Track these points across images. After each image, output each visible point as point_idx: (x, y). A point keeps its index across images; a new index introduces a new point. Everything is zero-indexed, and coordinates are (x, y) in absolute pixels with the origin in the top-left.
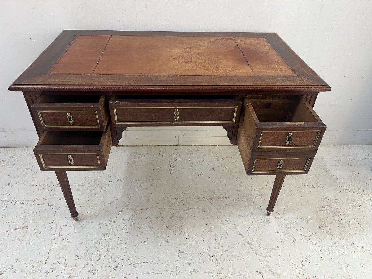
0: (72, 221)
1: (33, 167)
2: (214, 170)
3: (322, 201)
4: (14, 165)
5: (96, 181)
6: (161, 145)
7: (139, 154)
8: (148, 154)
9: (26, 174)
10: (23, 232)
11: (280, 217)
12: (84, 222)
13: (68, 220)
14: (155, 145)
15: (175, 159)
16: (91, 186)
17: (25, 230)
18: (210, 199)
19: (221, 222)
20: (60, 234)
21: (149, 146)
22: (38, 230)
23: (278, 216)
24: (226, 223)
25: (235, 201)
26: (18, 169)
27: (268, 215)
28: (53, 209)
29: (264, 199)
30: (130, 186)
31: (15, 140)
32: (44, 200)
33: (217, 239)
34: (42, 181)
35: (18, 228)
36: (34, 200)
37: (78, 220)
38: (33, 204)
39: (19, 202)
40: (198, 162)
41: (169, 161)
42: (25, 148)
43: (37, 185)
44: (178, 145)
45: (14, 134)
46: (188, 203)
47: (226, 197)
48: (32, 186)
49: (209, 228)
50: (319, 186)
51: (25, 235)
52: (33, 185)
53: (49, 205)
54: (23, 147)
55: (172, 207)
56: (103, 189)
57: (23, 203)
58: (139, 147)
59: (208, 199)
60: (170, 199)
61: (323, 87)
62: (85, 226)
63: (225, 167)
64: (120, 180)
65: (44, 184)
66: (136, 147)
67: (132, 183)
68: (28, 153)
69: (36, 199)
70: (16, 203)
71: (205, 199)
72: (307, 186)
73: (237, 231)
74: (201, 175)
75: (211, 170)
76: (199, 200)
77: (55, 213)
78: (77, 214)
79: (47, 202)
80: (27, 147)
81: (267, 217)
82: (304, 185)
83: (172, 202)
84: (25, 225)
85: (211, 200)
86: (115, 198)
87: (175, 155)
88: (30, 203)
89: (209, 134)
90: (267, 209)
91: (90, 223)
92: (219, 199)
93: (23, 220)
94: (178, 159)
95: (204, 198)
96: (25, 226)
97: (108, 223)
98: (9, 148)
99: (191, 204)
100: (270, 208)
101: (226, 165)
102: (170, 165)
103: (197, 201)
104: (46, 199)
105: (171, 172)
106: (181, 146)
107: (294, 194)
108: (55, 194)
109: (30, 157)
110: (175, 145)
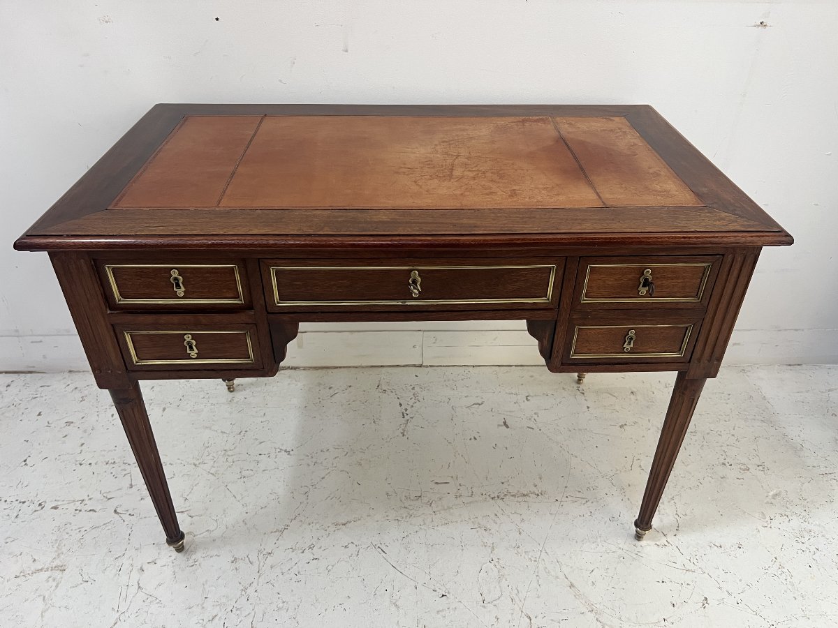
0: (170, 551)
1: (83, 420)
2: (507, 427)
3: (767, 503)
4: (39, 414)
5: (230, 453)
6: (382, 366)
7: (330, 388)
8: (350, 386)
9: (66, 436)
10: (54, 580)
11: (666, 543)
12: (198, 555)
13: (160, 549)
14: (367, 367)
15: (413, 400)
16: (216, 465)
17: (57, 574)
18: (498, 497)
19: (526, 556)
20: (141, 585)
21: (354, 367)
22: (88, 574)
23: (663, 541)
24: (538, 558)
25: (558, 502)
26: (47, 424)
27: (639, 537)
28: (126, 523)
29: (627, 497)
30: (309, 465)
31: (44, 357)
32: (105, 499)
33: (517, 599)
34: (103, 453)
35: (41, 570)
36: (83, 501)
37: (184, 551)
38: (80, 511)
39: (48, 506)
40: (468, 407)
41: (401, 405)
42: (67, 374)
43: (90, 464)
44: (421, 366)
45: (41, 342)
46: (446, 508)
47: (537, 492)
48: (79, 466)
49: (496, 570)
50: (758, 466)
51: (57, 586)
52: (81, 464)
53: (115, 511)
54: (61, 372)
55: (407, 516)
56: (244, 473)
57: (55, 508)
58: (330, 371)
59: (492, 498)
60: (403, 498)
61: (775, 236)
62: (200, 564)
63: (532, 419)
64: (286, 451)
65: (107, 460)
66: (324, 371)
67: (312, 457)
68: (72, 386)
69: (87, 498)
70: (40, 507)
71: (487, 497)
72: (731, 465)
73: (564, 577)
74: (475, 439)
75: (499, 425)
76: (471, 499)
77: (129, 531)
78: (182, 536)
79: (112, 505)
80: (70, 371)
81: (637, 542)
82: (724, 464)
83: (407, 505)
84: (57, 562)
85: (499, 501)
86: (273, 497)
87: (413, 389)
88: (72, 507)
89: (495, 340)
90: (636, 524)
91: (211, 557)
92: (521, 499)
93: (56, 549)
94: (420, 399)
95: (484, 497)
96: (60, 564)
97: (253, 557)
98: (29, 375)
99: (452, 511)
100: (644, 522)
101: (535, 414)
102: (403, 415)
103: (468, 503)
104: (109, 497)
105: (404, 430)
106: (427, 367)
107: (699, 484)
108: (131, 486)
109: (78, 395)
110: (415, 366)
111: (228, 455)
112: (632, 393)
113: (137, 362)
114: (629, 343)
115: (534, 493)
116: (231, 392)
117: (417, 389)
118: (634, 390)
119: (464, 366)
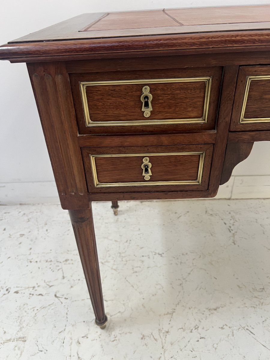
0: (97, 329)
1: (30, 234)
4: (5, 230)
5: (123, 255)
7: (176, 213)
8: (188, 212)
9: (21, 243)
10: (19, 349)
12: (116, 332)
13: (88, 325)
15: (232, 221)
16: (115, 263)
17: (20, 344)
20: (80, 356)
22: (42, 344)
26: (9, 236)
28: (63, 304)
30: (177, 264)
31: (6, 196)
32: (48, 287)
34: (44, 255)
35: (10, 340)
36: (34, 287)
37: (106, 328)
38: (33, 295)
39: (12, 291)
41: (225, 224)
42: (19, 206)
43: (36, 262)
44: (229, 199)
45: (4, 186)
48: (29, 263)
51: (21, 355)
52: (31, 262)
53: (56, 296)
54: (16, 205)
56: (135, 269)
57: (17, 292)
60: (251, 290)
62: (119, 340)
64: (159, 254)
65: (46, 259)
67: (178, 259)
68: (22, 213)
69: (36, 286)
70: (7, 292)
77: (66, 311)
78: (106, 319)
79: (53, 290)
80: (21, 204)
83: (256, 295)
84: (20, 335)
86: (159, 287)
87: (230, 213)
88: (27, 292)
91: (126, 334)
93: (18, 323)
94: (237, 220)
96: (22, 336)
97: (156, 335)
102: (229, 230)
104: (50, 285)
105: (234, 241)
106: (234, 199)
108: (64, 278)
109: (26, 218)
110: (225, 199)
111: (123, 257)
113: (97, 185)
116: (116, 215)
117: (232, 213)
119: (258, 198)
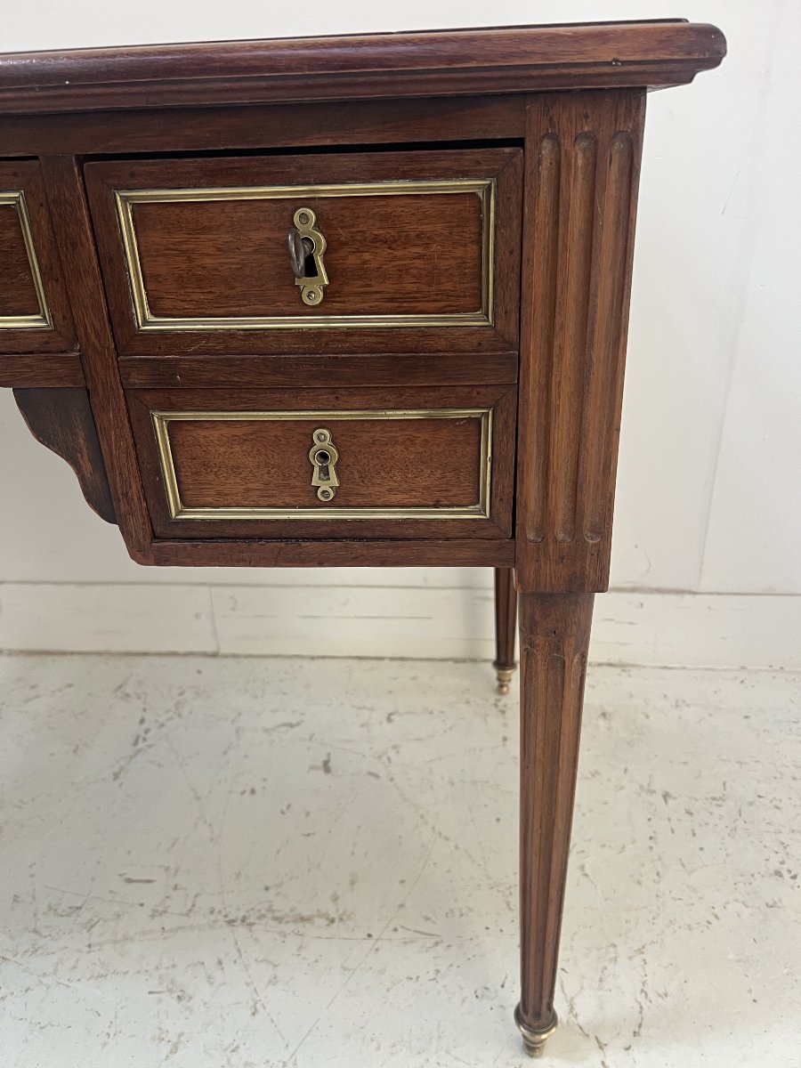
2: (327, 770)
6: (146, 654)
7: (34, 687)
8: (70, 686)
14: (119, 653)
15: (170, 715)
18: (244, 920)
25: (371, 942)
27: (531, 1049)
40: (267, 730)
41: (142, 722)
44: (215, 655)
46: (119, 937)
47: (333, 914)
59: (230, 922)
60: (42, 909)
63: (385, 758)
71: (221, 917)
72: (795, 878)
74: (254, 791)
75: (313, 768)
76: (181, 921)
81: (529, 1062)
82: (778, 873)
85: (242, 931)
87: (181, 693)
89: (344, 604)
90: (519, 1019)
92: (290, 928)
94: (185, 712)
95: (213, 917)
99: (128, 945)
101: (395, 747)
102: (137, 739)
103: (171, 930)
105: (122, 769)
106: (226, 656)
107: (712, 918)
110: (205, 655)
112: (604, 715)
114: (325, 472)
115: (325, 916)
117: (188, 693)
118: (609, 709)
119: (297, 656)
